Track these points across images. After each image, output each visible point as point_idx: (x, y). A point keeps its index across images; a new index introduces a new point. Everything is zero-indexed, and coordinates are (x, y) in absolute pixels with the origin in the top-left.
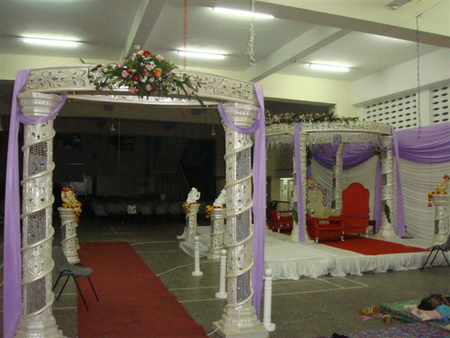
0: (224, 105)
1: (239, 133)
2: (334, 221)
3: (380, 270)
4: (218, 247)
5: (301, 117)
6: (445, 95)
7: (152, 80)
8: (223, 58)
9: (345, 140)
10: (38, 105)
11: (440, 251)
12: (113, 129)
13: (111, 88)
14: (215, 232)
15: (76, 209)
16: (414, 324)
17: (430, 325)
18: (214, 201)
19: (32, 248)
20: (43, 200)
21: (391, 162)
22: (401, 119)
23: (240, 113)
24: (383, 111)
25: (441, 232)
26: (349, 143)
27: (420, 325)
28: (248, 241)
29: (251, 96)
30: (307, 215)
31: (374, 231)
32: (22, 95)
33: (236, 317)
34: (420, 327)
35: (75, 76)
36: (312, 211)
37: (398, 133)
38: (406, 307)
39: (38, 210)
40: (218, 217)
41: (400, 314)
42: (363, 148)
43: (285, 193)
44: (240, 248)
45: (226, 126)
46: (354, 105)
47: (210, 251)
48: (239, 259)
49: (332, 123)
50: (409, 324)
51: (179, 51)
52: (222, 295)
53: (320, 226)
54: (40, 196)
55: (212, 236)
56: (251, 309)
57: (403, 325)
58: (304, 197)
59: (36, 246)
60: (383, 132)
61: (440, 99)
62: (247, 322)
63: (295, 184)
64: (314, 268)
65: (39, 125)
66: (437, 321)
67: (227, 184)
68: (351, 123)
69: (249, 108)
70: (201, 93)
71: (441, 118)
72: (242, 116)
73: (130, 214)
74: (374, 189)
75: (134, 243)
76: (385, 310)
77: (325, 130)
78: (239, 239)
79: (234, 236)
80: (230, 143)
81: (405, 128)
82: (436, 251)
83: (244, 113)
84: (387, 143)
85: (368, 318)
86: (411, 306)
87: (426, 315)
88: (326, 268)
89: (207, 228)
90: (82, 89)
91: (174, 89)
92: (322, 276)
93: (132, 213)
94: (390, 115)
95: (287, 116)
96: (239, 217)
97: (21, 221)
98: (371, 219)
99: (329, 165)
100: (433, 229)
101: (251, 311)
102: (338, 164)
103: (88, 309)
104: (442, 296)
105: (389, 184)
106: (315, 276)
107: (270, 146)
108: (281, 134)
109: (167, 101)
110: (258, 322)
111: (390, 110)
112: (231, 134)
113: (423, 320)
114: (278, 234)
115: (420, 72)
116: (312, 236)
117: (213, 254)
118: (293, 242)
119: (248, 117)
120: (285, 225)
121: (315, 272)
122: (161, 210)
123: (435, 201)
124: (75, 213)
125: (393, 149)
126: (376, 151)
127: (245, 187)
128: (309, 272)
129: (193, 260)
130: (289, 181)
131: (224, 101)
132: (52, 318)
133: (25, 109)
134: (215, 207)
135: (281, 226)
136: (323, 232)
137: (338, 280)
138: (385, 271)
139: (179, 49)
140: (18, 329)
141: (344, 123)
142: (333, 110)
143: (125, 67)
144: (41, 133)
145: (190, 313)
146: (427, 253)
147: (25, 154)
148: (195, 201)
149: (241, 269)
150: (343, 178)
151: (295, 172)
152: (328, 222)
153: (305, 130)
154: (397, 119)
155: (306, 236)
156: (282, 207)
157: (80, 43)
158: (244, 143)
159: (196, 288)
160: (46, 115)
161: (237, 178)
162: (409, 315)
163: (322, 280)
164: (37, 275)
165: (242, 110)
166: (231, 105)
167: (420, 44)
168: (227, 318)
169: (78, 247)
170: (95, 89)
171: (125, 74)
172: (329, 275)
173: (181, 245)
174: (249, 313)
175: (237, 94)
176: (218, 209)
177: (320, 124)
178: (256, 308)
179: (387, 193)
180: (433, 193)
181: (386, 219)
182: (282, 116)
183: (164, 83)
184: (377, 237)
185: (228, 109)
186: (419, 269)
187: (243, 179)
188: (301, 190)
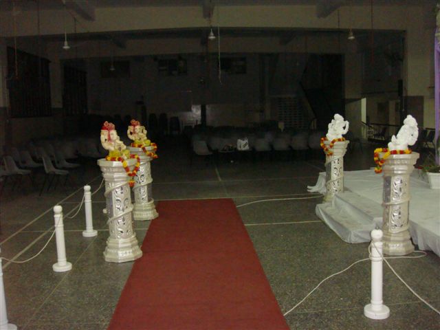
12: (212, 38)
55: (385, 206)
73: (241, 151)
93: (243, 149)
134: (394, 152)
176: (402, 156)
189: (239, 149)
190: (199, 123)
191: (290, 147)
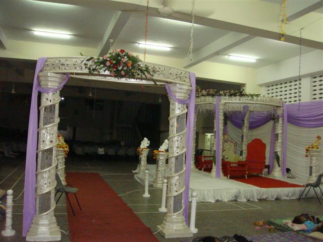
0: (170, 85)
1: (179, 103)
2: (241, 164)
3: (270, 199)
4: (160, 179)
5: (221, 92)
6: (321, 81)
7: (125, 68)
8: (169, 49)
9: (251, 109)
10: (51, 81)
11: (312, 187)
12: (91, 95)
13: (99, 72)
14: (159, 169)
15: (66, 149)
16: (288, 232)
17: (299, 233)
18: (159, 148)
19: (44, 172)
20: (51, 142)
21: (282, 125)
22: (291, 96)
23: (180, 91)
24: (279, 90)
25: (313, 174)
26: (253, 111)
27: (292, 233)
28: (182, 173)
29: (187, 80)
30: (223, 160)
31: (269, 173)
32: (41, 74)
33: (172, 222)
34: (292, 234)
35: (76, 63)
36: (226, 157)
37: (287, 106)
38: (284, 221)
39: (48, 148)
40: (162, 158)
41: (281, 226)
42: (263, 115)
43: (209, 144)
44: (177, 178)
45: (171, 99)
46: (259, 85)
47: (155, 181)
48: (176, 185)
49: (242, 98)
50: (285, 232)
51: (139, 44)
52: (163, 209)
53: (231, 167)
54: (50, 138)
55: (157, 171)
56: (182, 218)
57: (281, 233)
58: (221, 147)
59: (46, 171)
60: (277, 105)
61: (318, 83)
62: (180, 226)
63: (215, 138)
64: (225, 195)
65: (51, 94)
66: (304, 231)
67: (170, 136)
68: (255, 98)
69: (186, 87)
70: (156, 77)
71: (318, 96)
72: (181, 92)
73: (100, 155)
74: (270, 144)
75: (103, 174)
76: (270, 223)
77: (237, 102)
78: (176, 171)
79: (173, 169)
80: (173, 110)
81: (293, 103)
82: (309, 187)
83: (183, 91)
84: (279, 112)
85: (259, 228)
86: (287, 221)
87: (297, 227)
88: (233, 195)
89: (154, 166)
90: (80, 72)
91: (138, 75)
92: (231, 201)
93: (101, 153)
94: (283, 93)
95: (212, 91)
96: (177, 158)
97: (37, 154)
98: (267, 164)
99: (240, 126)
100: (308, 172)
101: (182, 219)
102: (245, 125)
103: (74, 215)
104: (309, 215)
105: (280, 141)
106: (226, 200)
107: (199, 112)
108: (207, 104)
109: (132, 81)
110: (187, 227)
111: (283, 89)
112: (173, 104)
113: (295, 230)
114: (202, 172)
115: (301, 66)
116: (225, 174)
117: (158, 183)
118: (212, 178)
119: (185, 93)
120: (207, 166)
121: (226, 198)
122: (121, 152)
123: (311, 153)
124: (65, 151)
125: (283, 116)
126: (272, 118)
127: (181, 139)
128: (222, 197)
129: (144, 187)
130: (211, 135)
131: (170, 83)
132: (54, 218)
133: (42, 83)
134: (160, 152)
135: (205, 166)
136: (233, 172)
137: (242, 204)
138: (273, 199)
139: (139, 42)
140: (32, 223)
141: (250, 98)
142: (243, 88)
143: (108, 59)
144: (52, 99)
145: (141, 220)
146: (303, 188)
147: (41, 112)
148: (146, 147)
149: (176, 191)
150: (249, 135)
151: (215, 130)
152: (237, 165)
153: (223, 101)
154: (288, 96)
155: (221, 174)
156: (206, 153)
157: (72, 36)
158: (182, 110)
159: (146, 205)
160: (56, 87)
161: (177, 133)
162: (286, 227)
163: (231, 203)
164: (46, 190)
165: (181, 89)
166: (174, 85)
167: (302, 46)
168: (166, 223)
169: (66, 175)
170: (88, 72)
171: (108, 64)
172: (236, 200)
173: (136, 177)
174: (181, 220)
175: (179, 79)
176: (162, 153)
177: (233, 98)
178: (186, 217)
179: (278, 147)
180: (309, 148)
181: (277, 165)
182: (208, 92)
183: (133, 71)
184: (270, 177)
185: (173, 88)
186: (298, 199)
187: (180, 133)
188: (219, 142)
189: (99, 153)
190: (71, 138)
191: (126, 154)
